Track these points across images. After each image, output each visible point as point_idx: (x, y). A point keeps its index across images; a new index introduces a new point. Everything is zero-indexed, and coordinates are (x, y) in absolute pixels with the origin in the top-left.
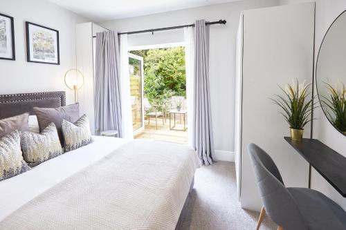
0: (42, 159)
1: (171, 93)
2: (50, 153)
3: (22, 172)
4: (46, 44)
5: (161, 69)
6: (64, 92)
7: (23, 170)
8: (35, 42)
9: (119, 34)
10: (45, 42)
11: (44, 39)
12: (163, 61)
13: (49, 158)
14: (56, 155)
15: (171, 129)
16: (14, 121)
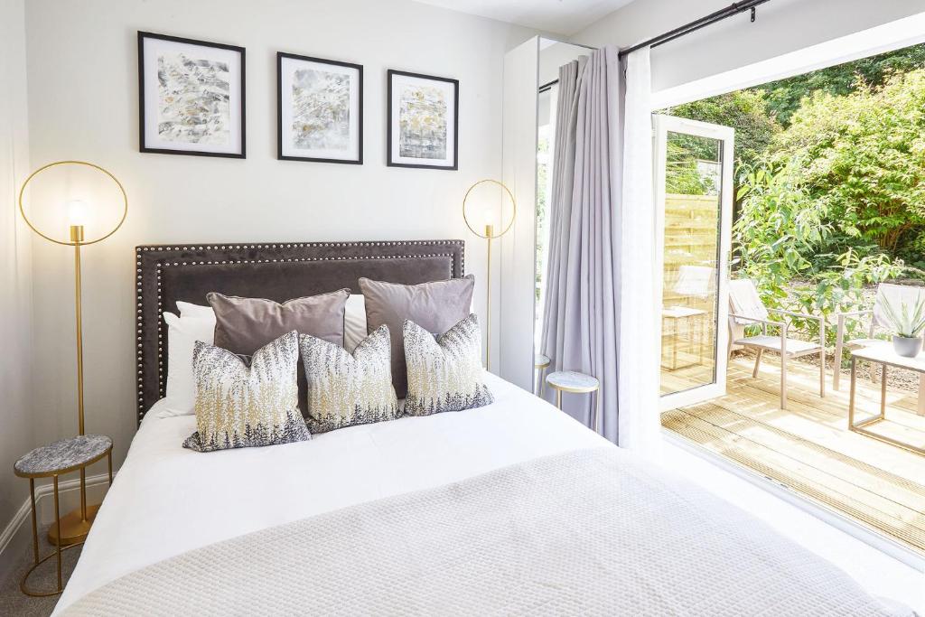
0: (338, 420)
1: (882, 267)
2: (357, 410)
3: (284, 441)
4: (426, 120)
5: (846, 171)
6: (462, 243)
7: (290, 436)
8: (405, 117)
9: (622, 55)
10: (426, 114)
11: (424, 108)
12: (856, 140)
13: (354, 423)
14: (373, 418)
15: (852, 428)
16: (309, 307)
